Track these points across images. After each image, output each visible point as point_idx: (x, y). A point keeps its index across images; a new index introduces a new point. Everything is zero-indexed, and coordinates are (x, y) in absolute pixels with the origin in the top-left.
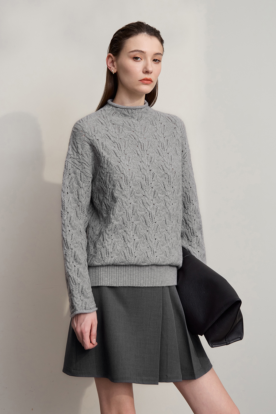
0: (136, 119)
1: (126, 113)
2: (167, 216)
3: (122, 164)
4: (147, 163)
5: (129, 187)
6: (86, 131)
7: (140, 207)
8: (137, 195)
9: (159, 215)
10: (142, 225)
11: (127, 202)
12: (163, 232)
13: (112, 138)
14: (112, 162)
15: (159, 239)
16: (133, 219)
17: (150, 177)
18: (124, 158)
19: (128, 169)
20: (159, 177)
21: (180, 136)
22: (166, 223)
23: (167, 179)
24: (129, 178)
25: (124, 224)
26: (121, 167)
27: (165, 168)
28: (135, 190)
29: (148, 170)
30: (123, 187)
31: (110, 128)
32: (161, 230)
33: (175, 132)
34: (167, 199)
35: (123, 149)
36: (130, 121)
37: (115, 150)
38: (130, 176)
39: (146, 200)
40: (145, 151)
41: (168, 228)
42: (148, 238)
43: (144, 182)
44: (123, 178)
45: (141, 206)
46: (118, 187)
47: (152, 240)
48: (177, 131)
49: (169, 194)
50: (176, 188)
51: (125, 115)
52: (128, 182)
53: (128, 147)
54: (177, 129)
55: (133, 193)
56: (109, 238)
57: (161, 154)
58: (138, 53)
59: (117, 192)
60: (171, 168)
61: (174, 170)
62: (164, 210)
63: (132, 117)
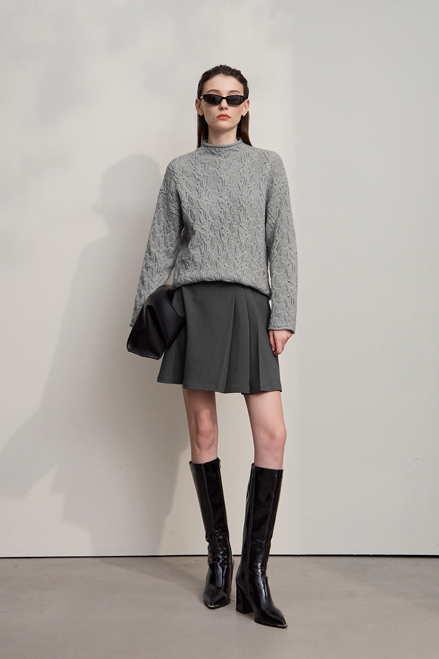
0: (223, 157)
1: (214, 152)
2: (237, 245)
3: (202, 200)
4: (226, 197)
5: (208, 221)
6: (175, 171)
7: (217, 239)
8: (216, 228)
9: (230, 244)
10: (215, 253)
11: (205, 235)
12: (232, 260)
13: (197, 176)
14: (193, 197)
15: (228, 266)
16: (210, 249)
17: (227, 210)
18: (204, 194)
19: (206, 204)
20: (235, 210)
21: (269, 171)
22: (236, 252)
23: (242, 211)
24: (208, 213)
25: (201, 254)
26: (200, 202)
27: (242, 202)
28: (214, 224)
29: (226, 204)
30: (202, 221)
31: (197, 167)
32: (230, 258)
33: (264, 167)
34: (240, 229)
35: (205, 185)
36: (217, 159)
37: (197, 187)
38: (209, 211)
39: (223, 232)
40: (226, 186)
41: (238, 257)
42: (218, 265)
43: (222, 216)
44: (202, 213)
45: (219, 237)
46: (197, 221)
47: (221, 266)
48: (267, 166)
49: (243, 225)
50: (251, 219)
51: (214, 154)
52: (207, 217)
53: (210, 184)
54: (267, 164)
55: (212, 226)
56: (189, 266)
57: (241, 189)
58: (213, 92)
59: (196, 226)
60: (247, 201)
61: (250, 203)
62: (236, 240)
63: (219, 155)
